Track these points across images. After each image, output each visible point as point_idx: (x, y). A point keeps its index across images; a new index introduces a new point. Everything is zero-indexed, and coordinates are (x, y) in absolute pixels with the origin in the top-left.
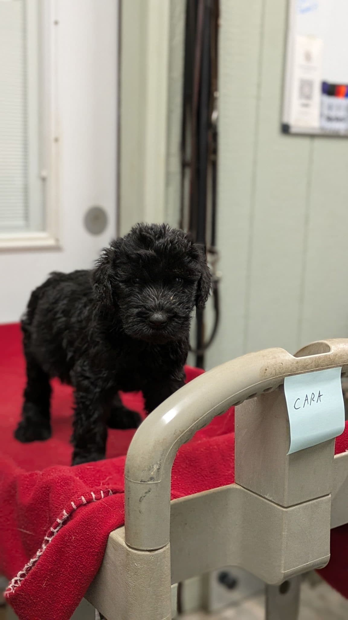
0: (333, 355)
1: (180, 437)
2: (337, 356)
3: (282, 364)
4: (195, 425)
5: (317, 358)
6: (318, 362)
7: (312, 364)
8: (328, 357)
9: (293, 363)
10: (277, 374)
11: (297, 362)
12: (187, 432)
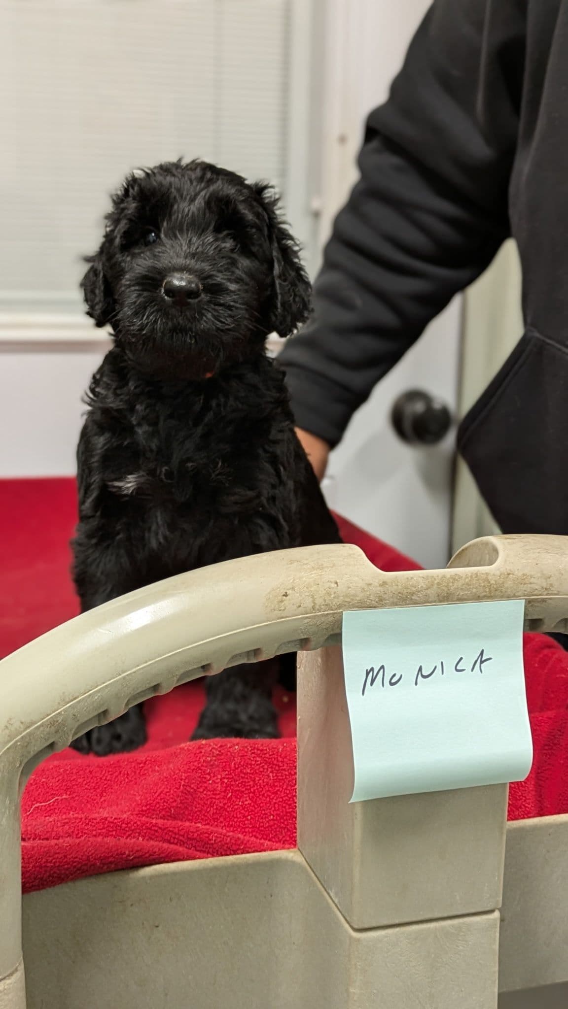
0: (498, 573)
1: (22, 737)
2: (511, 576)
3: (336, 583)
4: (65, 711)
5: (448, 576)
6: (447, 586)
7: (428, 592)
8: (484, 576)
9: (370, 584)
10: (317, 607)
11: (384, 583)
12: (42, 725)
